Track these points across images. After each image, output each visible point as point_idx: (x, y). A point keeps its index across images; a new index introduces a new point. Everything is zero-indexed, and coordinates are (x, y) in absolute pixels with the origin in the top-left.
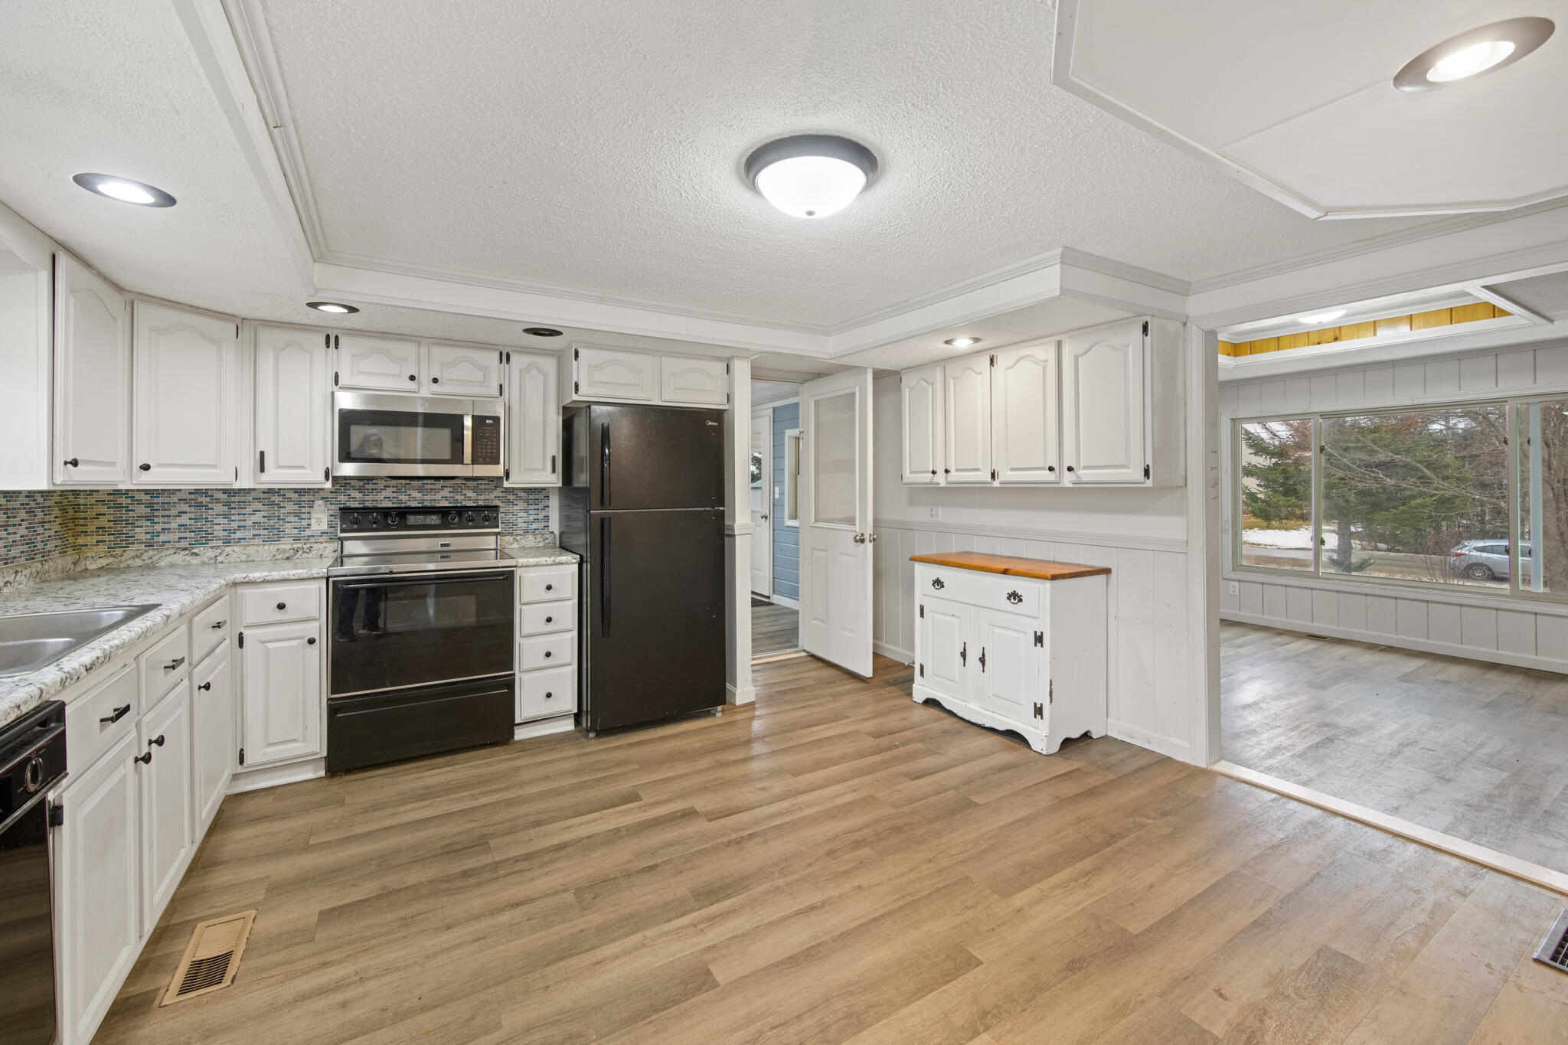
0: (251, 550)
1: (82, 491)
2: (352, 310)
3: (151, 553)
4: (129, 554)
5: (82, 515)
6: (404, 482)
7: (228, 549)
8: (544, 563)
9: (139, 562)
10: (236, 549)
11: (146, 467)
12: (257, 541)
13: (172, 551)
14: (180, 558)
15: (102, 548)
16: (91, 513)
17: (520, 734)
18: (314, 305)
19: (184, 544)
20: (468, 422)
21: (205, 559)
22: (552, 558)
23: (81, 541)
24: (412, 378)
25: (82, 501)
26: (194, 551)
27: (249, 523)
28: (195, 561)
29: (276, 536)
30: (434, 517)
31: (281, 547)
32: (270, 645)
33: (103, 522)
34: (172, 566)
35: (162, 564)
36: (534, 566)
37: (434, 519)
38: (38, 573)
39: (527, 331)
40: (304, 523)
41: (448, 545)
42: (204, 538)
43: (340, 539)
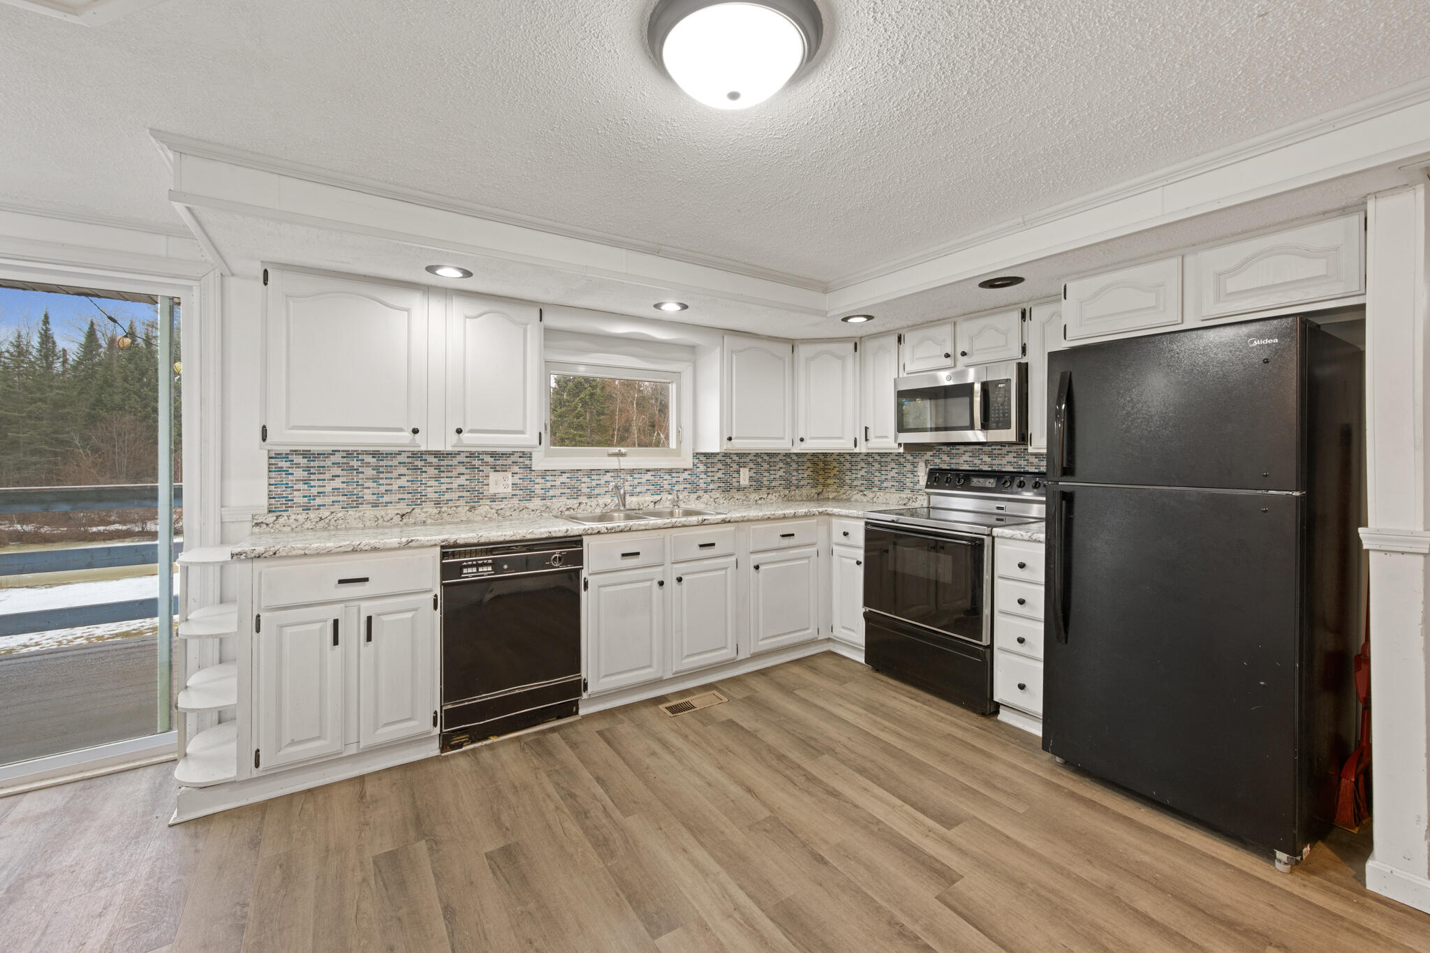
0: (888, 496)
1: (829, 453)
2: (869, 318)
3: (849, 492)
4: (842, 491)
5: (829, 467)
6: (978, 447)
7: (878, 494)
8: (1019, 537)
9: (845, 497)
10: (881, 494)
11: (802, 440)
12: (893, 490)
13: (856, 492)
14: (858, 496)
15: (835, 487)
16: (831, 467)
17: (1004, 716)
18: (845, 320)
19: (862, 488)
20: (977, 387)
21: (869, 499)
22: (1029, 534)
23: (829, 481)
24: (947, 356)
25: (829, 459)
26: (865, 493)
27: (889, 477)
28: (865, 499)
29: (901, 489)
30: (992, 480)
31: (902, 495)
32: (844, 560)
33: (835, 472)
34: (856, 501)
35: (853, 499)
36: (1010, 538)
37: (990, 483)
38: (785, 496)
39: (983, 285)
40: (916, 479)
41: (1002, 508)
42: (870, 486)
43: (928, 494)
